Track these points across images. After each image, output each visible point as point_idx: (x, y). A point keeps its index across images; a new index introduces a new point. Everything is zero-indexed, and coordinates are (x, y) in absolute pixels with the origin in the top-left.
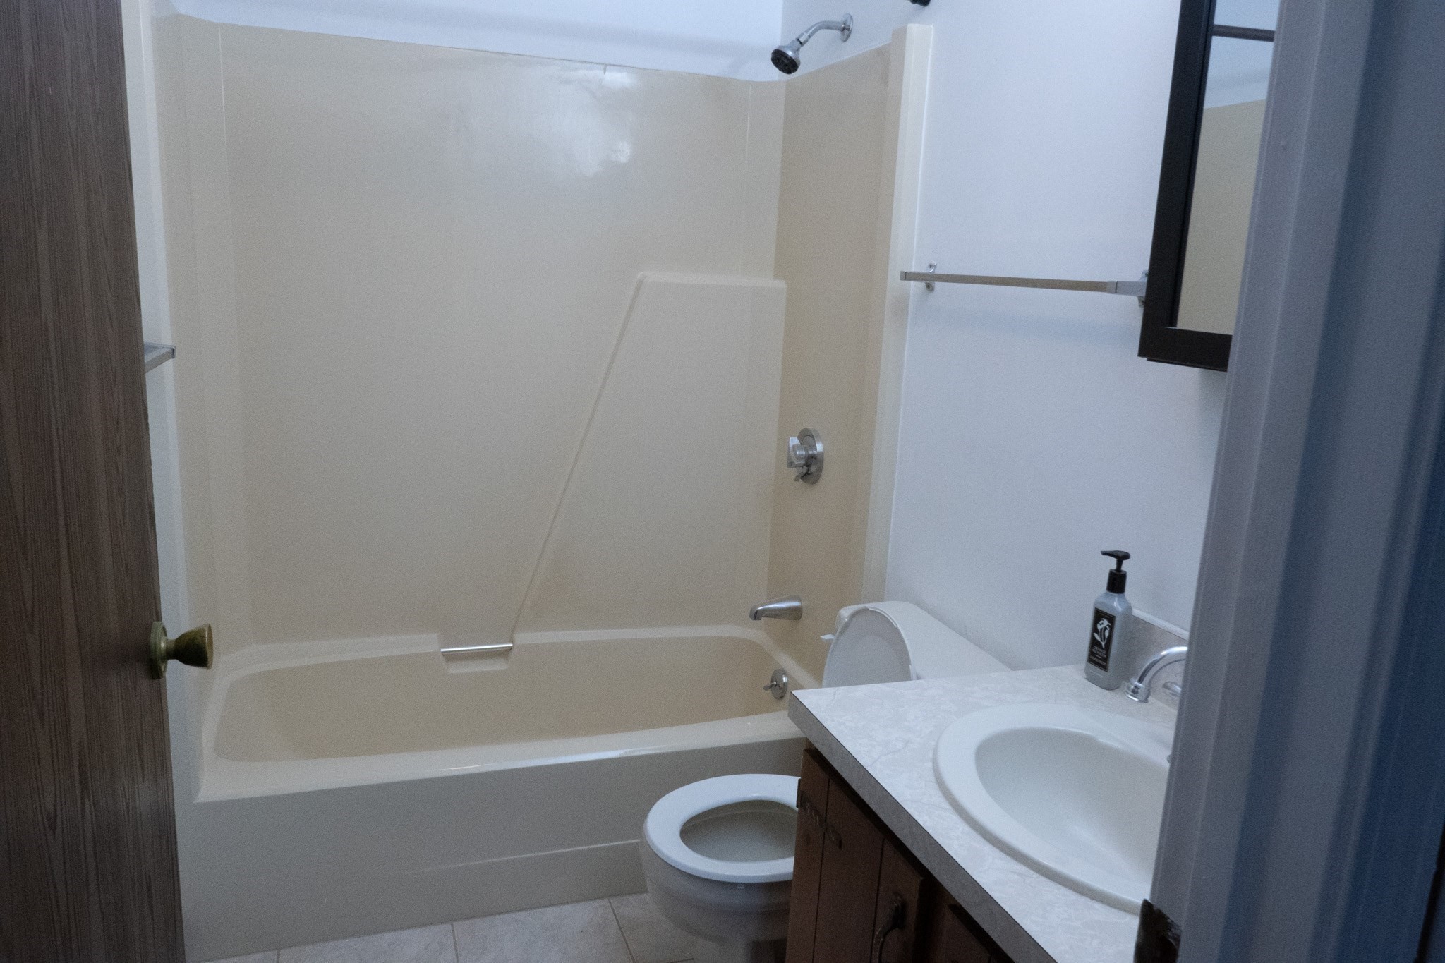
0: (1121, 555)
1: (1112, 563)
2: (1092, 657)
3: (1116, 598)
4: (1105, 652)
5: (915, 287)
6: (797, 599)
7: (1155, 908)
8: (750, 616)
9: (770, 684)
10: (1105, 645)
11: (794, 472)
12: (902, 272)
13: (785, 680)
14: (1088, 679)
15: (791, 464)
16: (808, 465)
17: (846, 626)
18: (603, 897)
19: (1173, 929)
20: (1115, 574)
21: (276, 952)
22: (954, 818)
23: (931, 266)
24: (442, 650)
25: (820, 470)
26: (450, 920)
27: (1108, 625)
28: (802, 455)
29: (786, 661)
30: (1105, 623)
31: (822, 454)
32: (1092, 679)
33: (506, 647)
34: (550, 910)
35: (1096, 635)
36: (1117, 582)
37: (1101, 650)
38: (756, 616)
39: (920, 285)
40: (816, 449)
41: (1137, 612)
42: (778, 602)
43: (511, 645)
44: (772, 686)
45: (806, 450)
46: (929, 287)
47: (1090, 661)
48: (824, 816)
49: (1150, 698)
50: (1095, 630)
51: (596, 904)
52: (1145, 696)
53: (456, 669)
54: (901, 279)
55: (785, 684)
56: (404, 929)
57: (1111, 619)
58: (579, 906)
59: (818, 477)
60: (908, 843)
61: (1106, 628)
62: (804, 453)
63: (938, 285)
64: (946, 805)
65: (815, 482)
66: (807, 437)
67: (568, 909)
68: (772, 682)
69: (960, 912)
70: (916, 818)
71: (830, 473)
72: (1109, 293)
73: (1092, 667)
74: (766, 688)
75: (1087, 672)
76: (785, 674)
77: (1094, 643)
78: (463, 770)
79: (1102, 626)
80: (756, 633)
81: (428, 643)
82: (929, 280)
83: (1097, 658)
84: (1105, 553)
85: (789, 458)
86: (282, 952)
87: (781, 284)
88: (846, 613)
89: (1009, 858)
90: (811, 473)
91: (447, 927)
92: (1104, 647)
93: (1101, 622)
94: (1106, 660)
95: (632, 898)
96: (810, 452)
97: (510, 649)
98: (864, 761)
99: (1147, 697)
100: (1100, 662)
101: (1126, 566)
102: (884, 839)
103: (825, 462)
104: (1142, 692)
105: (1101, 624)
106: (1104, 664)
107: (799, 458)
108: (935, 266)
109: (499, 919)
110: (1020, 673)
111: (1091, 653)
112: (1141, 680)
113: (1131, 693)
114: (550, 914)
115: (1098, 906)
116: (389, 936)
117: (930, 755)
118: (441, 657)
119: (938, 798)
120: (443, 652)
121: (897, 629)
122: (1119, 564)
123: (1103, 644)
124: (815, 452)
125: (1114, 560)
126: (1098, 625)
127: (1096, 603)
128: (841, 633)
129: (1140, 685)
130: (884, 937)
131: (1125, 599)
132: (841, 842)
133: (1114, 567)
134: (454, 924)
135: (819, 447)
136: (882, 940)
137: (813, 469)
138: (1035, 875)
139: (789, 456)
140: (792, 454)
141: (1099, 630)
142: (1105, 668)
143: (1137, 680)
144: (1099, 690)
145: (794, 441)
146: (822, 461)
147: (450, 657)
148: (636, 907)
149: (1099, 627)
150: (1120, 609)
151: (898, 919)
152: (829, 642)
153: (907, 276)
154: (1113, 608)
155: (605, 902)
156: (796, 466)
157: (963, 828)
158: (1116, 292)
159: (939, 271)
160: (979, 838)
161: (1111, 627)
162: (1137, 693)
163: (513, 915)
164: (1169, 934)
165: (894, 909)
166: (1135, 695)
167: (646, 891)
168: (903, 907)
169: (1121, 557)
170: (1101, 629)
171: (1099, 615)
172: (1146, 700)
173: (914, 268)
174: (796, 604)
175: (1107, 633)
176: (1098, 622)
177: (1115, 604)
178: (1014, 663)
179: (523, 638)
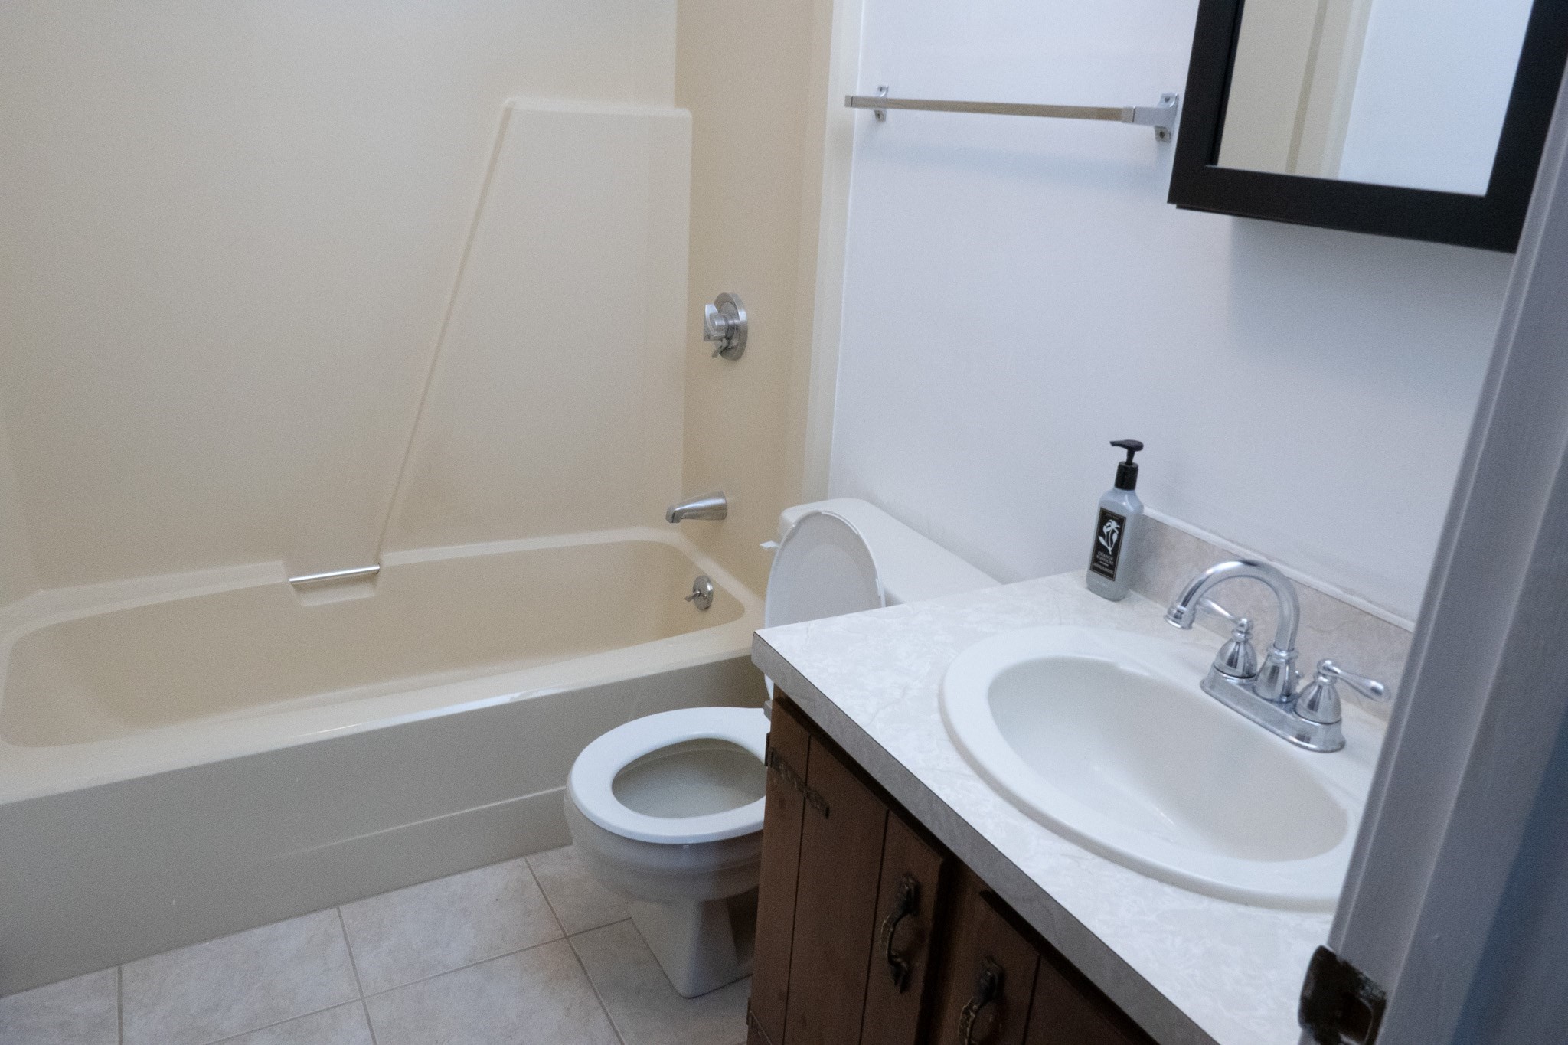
0: (1132, 445)
1: (1122, 455)
2: (1095, 565)
3: (1126, 497)
4: (1112, 559)
5: (862, 116)
6: (720, 495)
7: (1338, 958)
8: (667, 518)
9: (691, 593)
10: (1112, 551)
11: (712, 347)
12: (847, 97)
13: (709, 588)
14: (1089, 589)
15: (708, 337)
16: (728, 338)
17: (794, 532)
18: (516, 857)
19: (1367, 988)
20: (1126, 468)
21: (115, 969)
22: (981, 786)
23: (881, 89)
24: (291, 580)
25: (743, 344)
26: (336, 904)
27: (1117, 528)
28: (722, 326)
29: (709, 567)
30: (1113, 525)
31: (745, 324)
32: (1093, 588)
33: (372, 571)
34: (457, 878)
35: (1101, 539)
36: (1126, 477)
37: (1107, 556)
38: (675, 518)
39: (868, 114)
40: (738, 318)
41: (1149, 511)
42: (698, 500)
43: (378, 568)
44: (694, 596)
45: (726, 320)
46: (879, 116)
47: (1093, 568)
48: (804, 778)
49: (1194, 625)
50: (1100, 532)
51: (509, 865)
52: (1189, 622)
53: (313, 601)
54: (846, 106)
55: (710, 593)
56: (279, 920)
57: (1121, 521)
58: (490, 869)
59: (742, 351)
60: (927, 821)
61: (1113, 531)
62: (723, 323)
63: (891, 113)
64: (968, 771)
65: (737, 358)
66: (725, 303)
67: (477, 874)
68: (694, 590)
69: (993, 899)
70: (936, 791)
71: (756, 345)
72: (1124, 122)
73: (1094, 574)
74: (689, 599)
75: (1088, 580)
76: (709, 581)
77: (1098, 548)
78: (333, 732)
79: (1109, 529)
80: (672, 536)
81: (272, 573)
82: (879, 107)
83: (1102, 565)
84: (1114, 444)
85: (706, 330)
86: (125, 967)
87: (685, 114)
88: (792, 515)
89: (1055, 836)
90: (732, 348)
91: (333, 912)
92: (1110, 553)
93: (1108, 524)
94: (1113, 567)
95: (551, 854)
96: (731, 322)
97: (378, 572)
98: (860, 720)
99: (1191, 623)
100: (1107, 570)
101: (1138, 458)
102: (888, 812)
103: (749, 332)
104: (1186, 618)
105: (1107, 527)
106: (1111, 572)
107: (719, 328)
108: (887, 89)
109: (395, 896)
110: (1013, 586)
111: (1095, 560)
112: (1185, 603)
113: (1172, 618)
114: (457, 883)
115: (1168, 889)
116: (260, 933)
117: (935, 704)
118: (291, 586)
119: (956, 762)
120: (292, 582)
121: (858, 538)
122: (1130, 455)
123: (1110, 549)
124: (736, 321)
125: (1125, 451)
126: (1105, 528)
127: (1101, 502)
128: (787, 540)
129: (1184, 609)
130: (895, 925)
131: (1137, 497)
132: (828, 810)
133: (1124, 459)
134: (340, 907)
135: (742, 315)
136: (892, 930)
137: (734, 342)
138: (1089, 856)
139: (705, 327)
140: (709, 326)
141: (1106, 534)
142: (1111, 577)
143: (1181, 603)
144: (1106, 601)
145: (710, 309)
146: (746, 332)
147: (300, 587)
148: (555, 865)
149: (1105, 530)
150: (1131, 509)
151: (911, 904)
152: (771, 551)
153: (853, 102)
154: (1124, 508)
155: (520, 861)
156: (715, 339)
157: (993, 800)
158: (1133, 121)
159: (891, 95)
160: (1015, 812)
161: (1121, 531)
162: (1181, 618)
163: (415, 890)
164: (1362, 993)
165: (905, 892)
166: (1178, 620)
167: (571, 844)
168: (918, 888)
169: (1133, 448)
170: (1108, 533)
171: (1105, 516)
172: (1190, 627)
173: (858, 92)
174: (719, 501)
175: (1115, 537)
176: (1105, 524)
177: (1124, 503)
178: (1003, 577)
179: (393, 558)
